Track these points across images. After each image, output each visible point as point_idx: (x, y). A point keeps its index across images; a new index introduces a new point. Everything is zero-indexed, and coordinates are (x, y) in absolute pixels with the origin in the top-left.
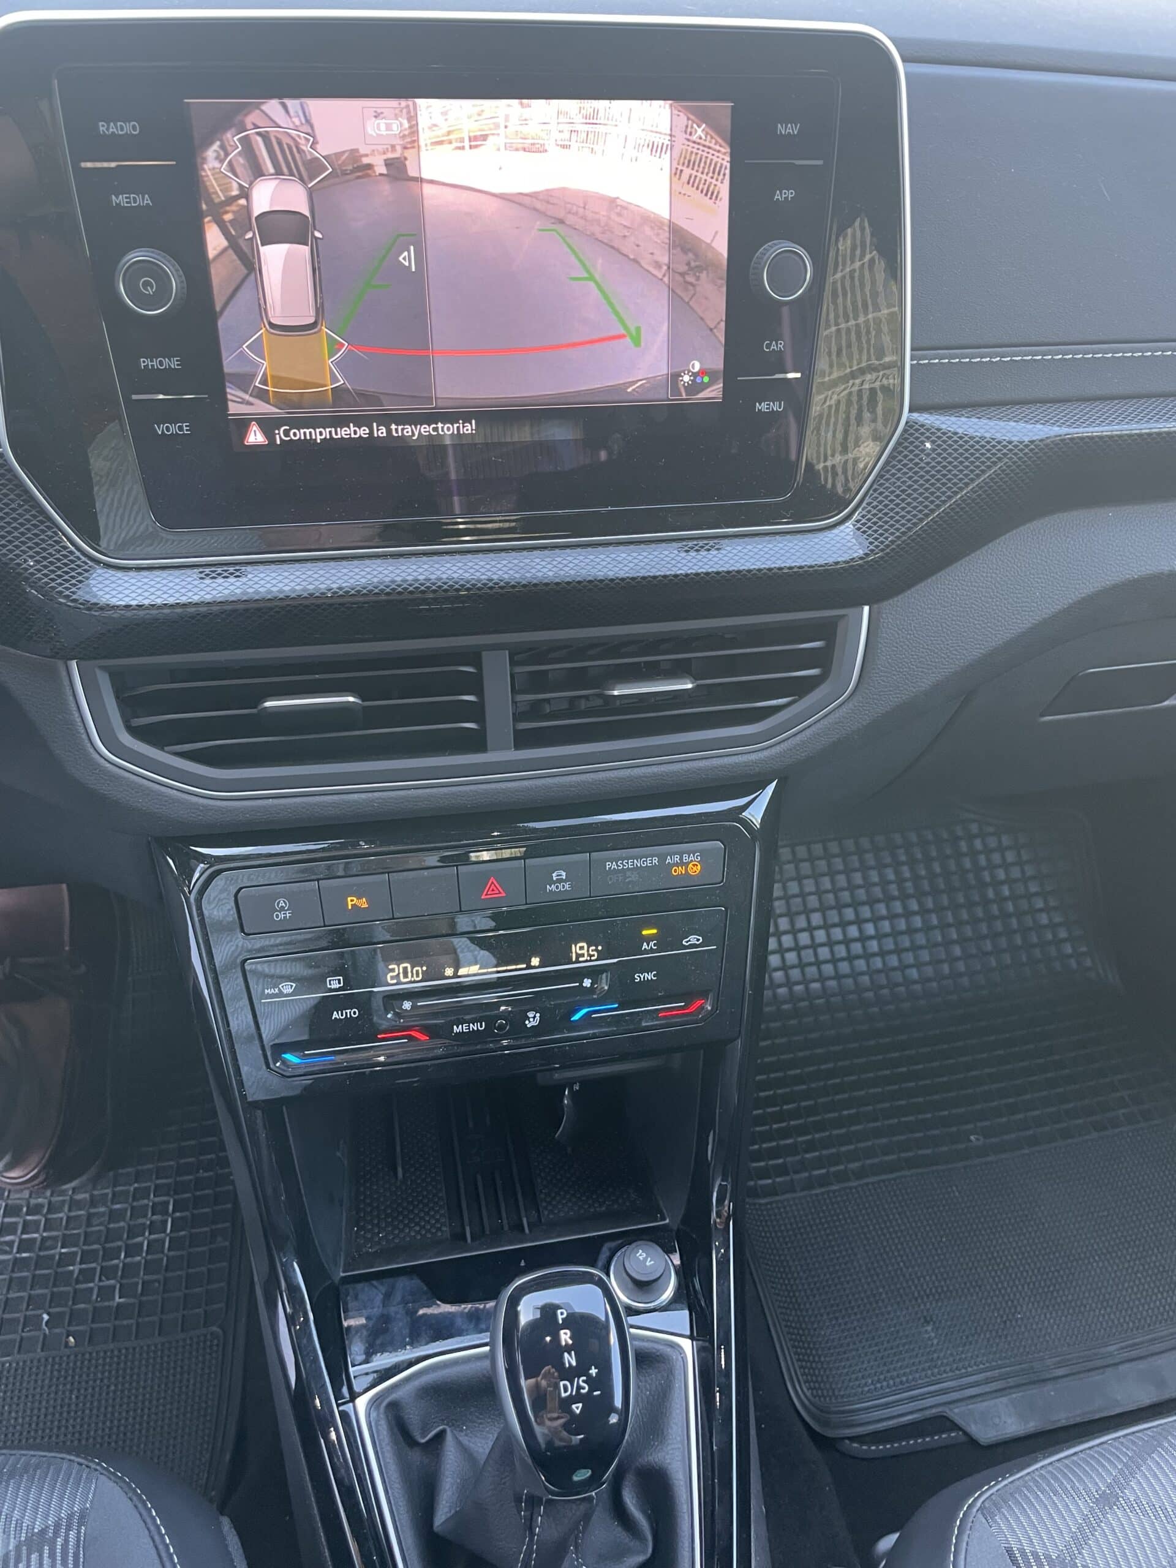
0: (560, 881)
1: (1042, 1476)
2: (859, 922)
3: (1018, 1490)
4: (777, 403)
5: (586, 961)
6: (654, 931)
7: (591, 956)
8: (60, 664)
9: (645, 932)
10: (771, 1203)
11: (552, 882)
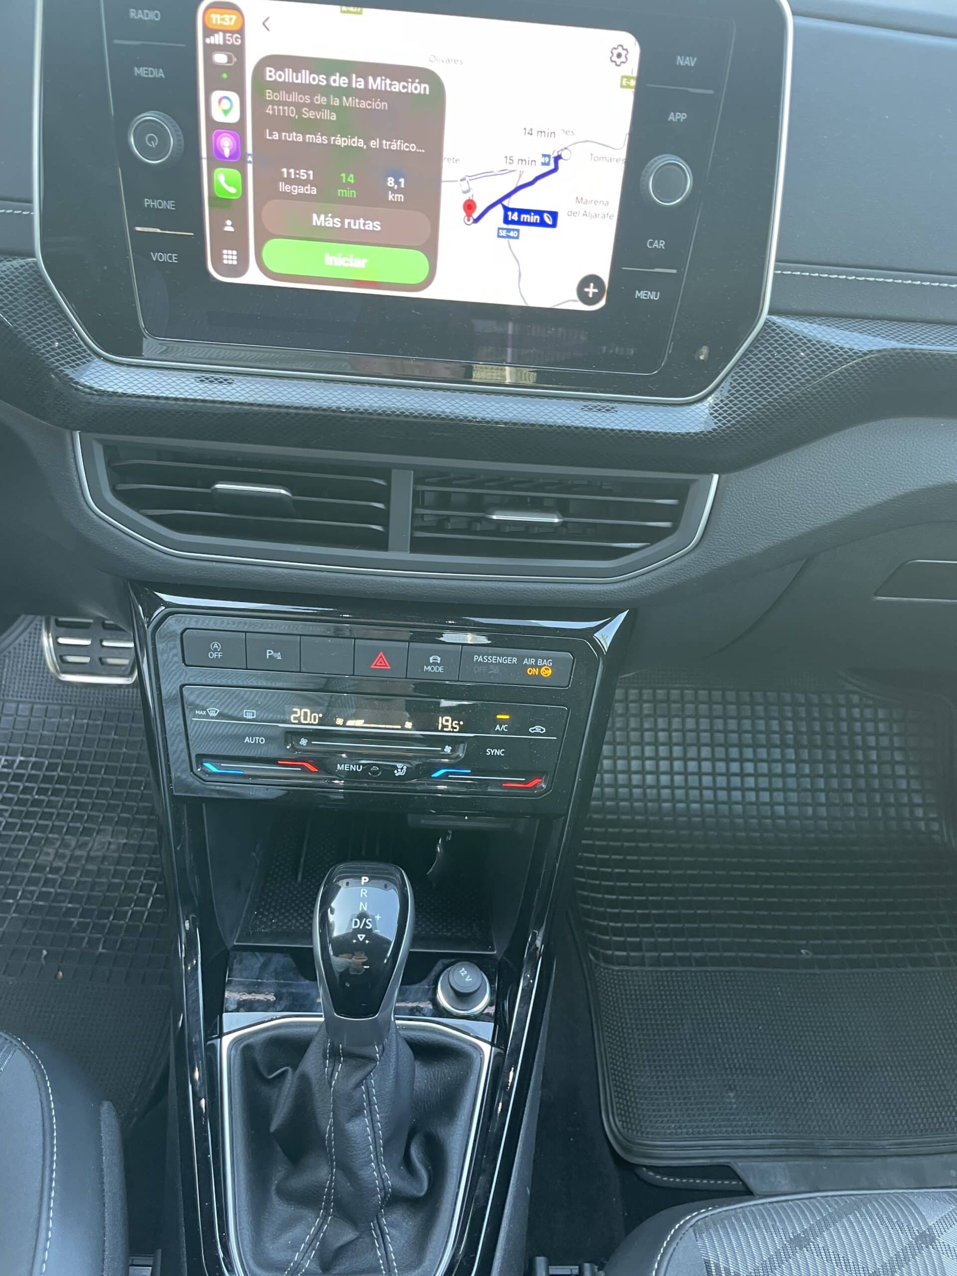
0: (435, 664)
1: (752, 1212)
2: (742, 760)
3: (729, 1218)
4: (654, 293)
5: (450, 732)
6: (507, 717)
7: (453, 727)
8: (67, 433)
9: (498, 717)
10: (622, 971)
11: (428, 664)
